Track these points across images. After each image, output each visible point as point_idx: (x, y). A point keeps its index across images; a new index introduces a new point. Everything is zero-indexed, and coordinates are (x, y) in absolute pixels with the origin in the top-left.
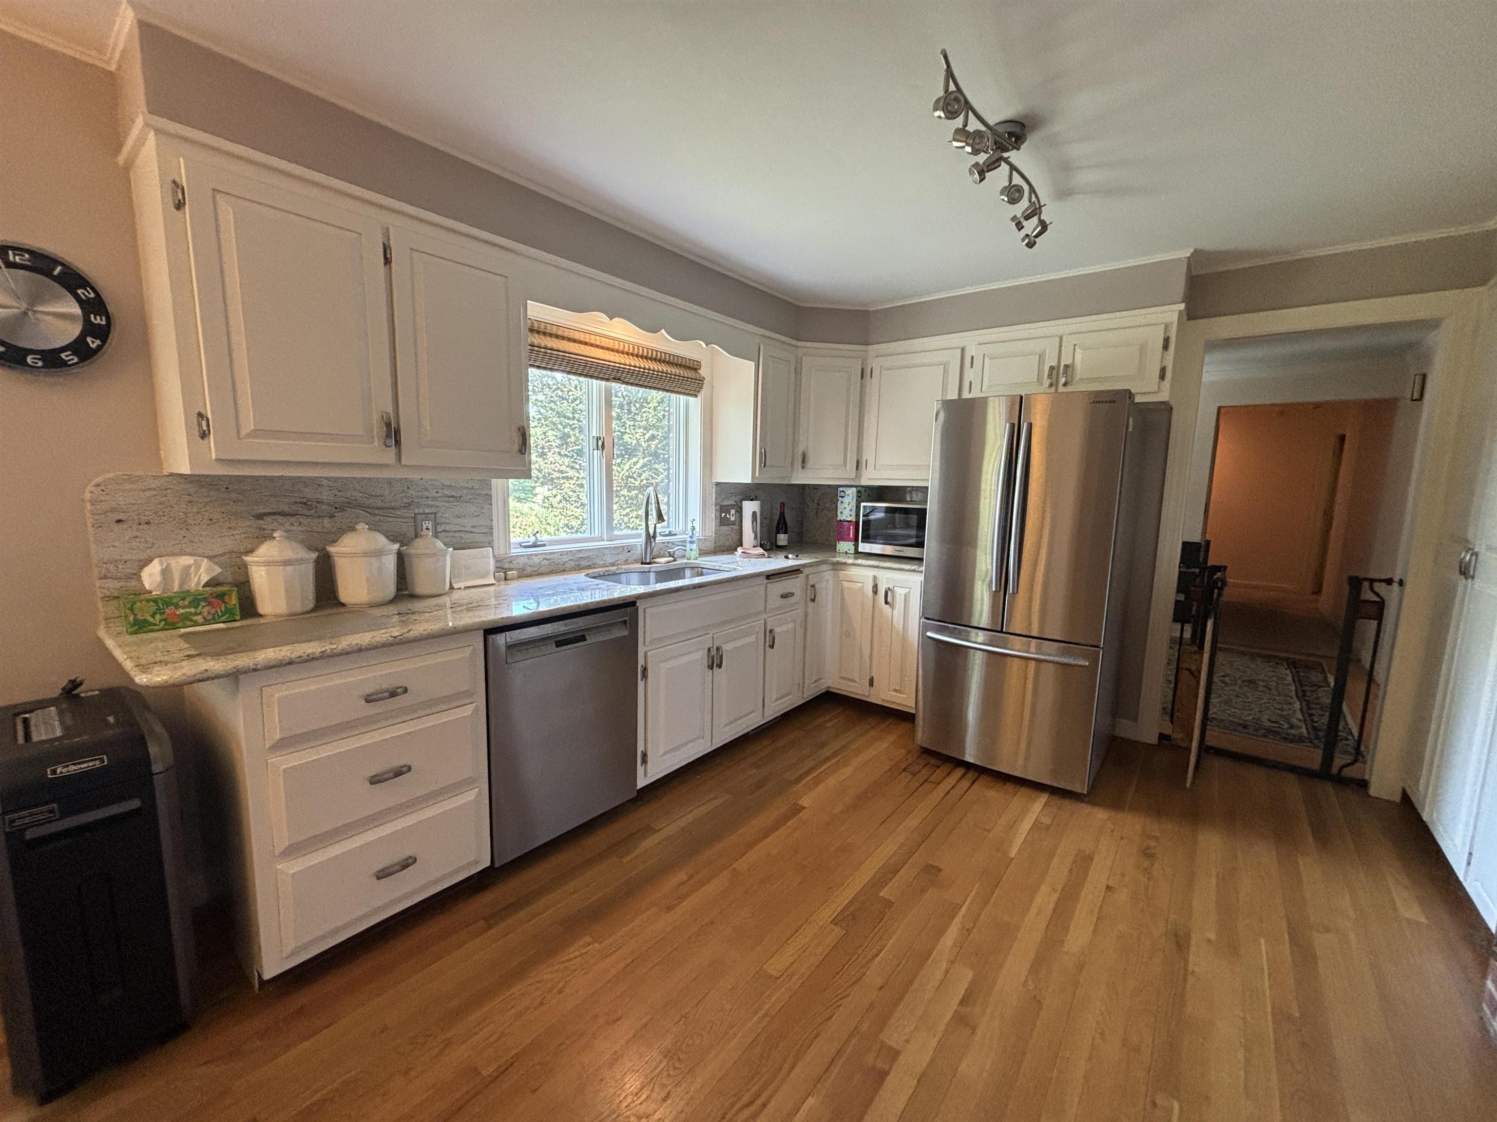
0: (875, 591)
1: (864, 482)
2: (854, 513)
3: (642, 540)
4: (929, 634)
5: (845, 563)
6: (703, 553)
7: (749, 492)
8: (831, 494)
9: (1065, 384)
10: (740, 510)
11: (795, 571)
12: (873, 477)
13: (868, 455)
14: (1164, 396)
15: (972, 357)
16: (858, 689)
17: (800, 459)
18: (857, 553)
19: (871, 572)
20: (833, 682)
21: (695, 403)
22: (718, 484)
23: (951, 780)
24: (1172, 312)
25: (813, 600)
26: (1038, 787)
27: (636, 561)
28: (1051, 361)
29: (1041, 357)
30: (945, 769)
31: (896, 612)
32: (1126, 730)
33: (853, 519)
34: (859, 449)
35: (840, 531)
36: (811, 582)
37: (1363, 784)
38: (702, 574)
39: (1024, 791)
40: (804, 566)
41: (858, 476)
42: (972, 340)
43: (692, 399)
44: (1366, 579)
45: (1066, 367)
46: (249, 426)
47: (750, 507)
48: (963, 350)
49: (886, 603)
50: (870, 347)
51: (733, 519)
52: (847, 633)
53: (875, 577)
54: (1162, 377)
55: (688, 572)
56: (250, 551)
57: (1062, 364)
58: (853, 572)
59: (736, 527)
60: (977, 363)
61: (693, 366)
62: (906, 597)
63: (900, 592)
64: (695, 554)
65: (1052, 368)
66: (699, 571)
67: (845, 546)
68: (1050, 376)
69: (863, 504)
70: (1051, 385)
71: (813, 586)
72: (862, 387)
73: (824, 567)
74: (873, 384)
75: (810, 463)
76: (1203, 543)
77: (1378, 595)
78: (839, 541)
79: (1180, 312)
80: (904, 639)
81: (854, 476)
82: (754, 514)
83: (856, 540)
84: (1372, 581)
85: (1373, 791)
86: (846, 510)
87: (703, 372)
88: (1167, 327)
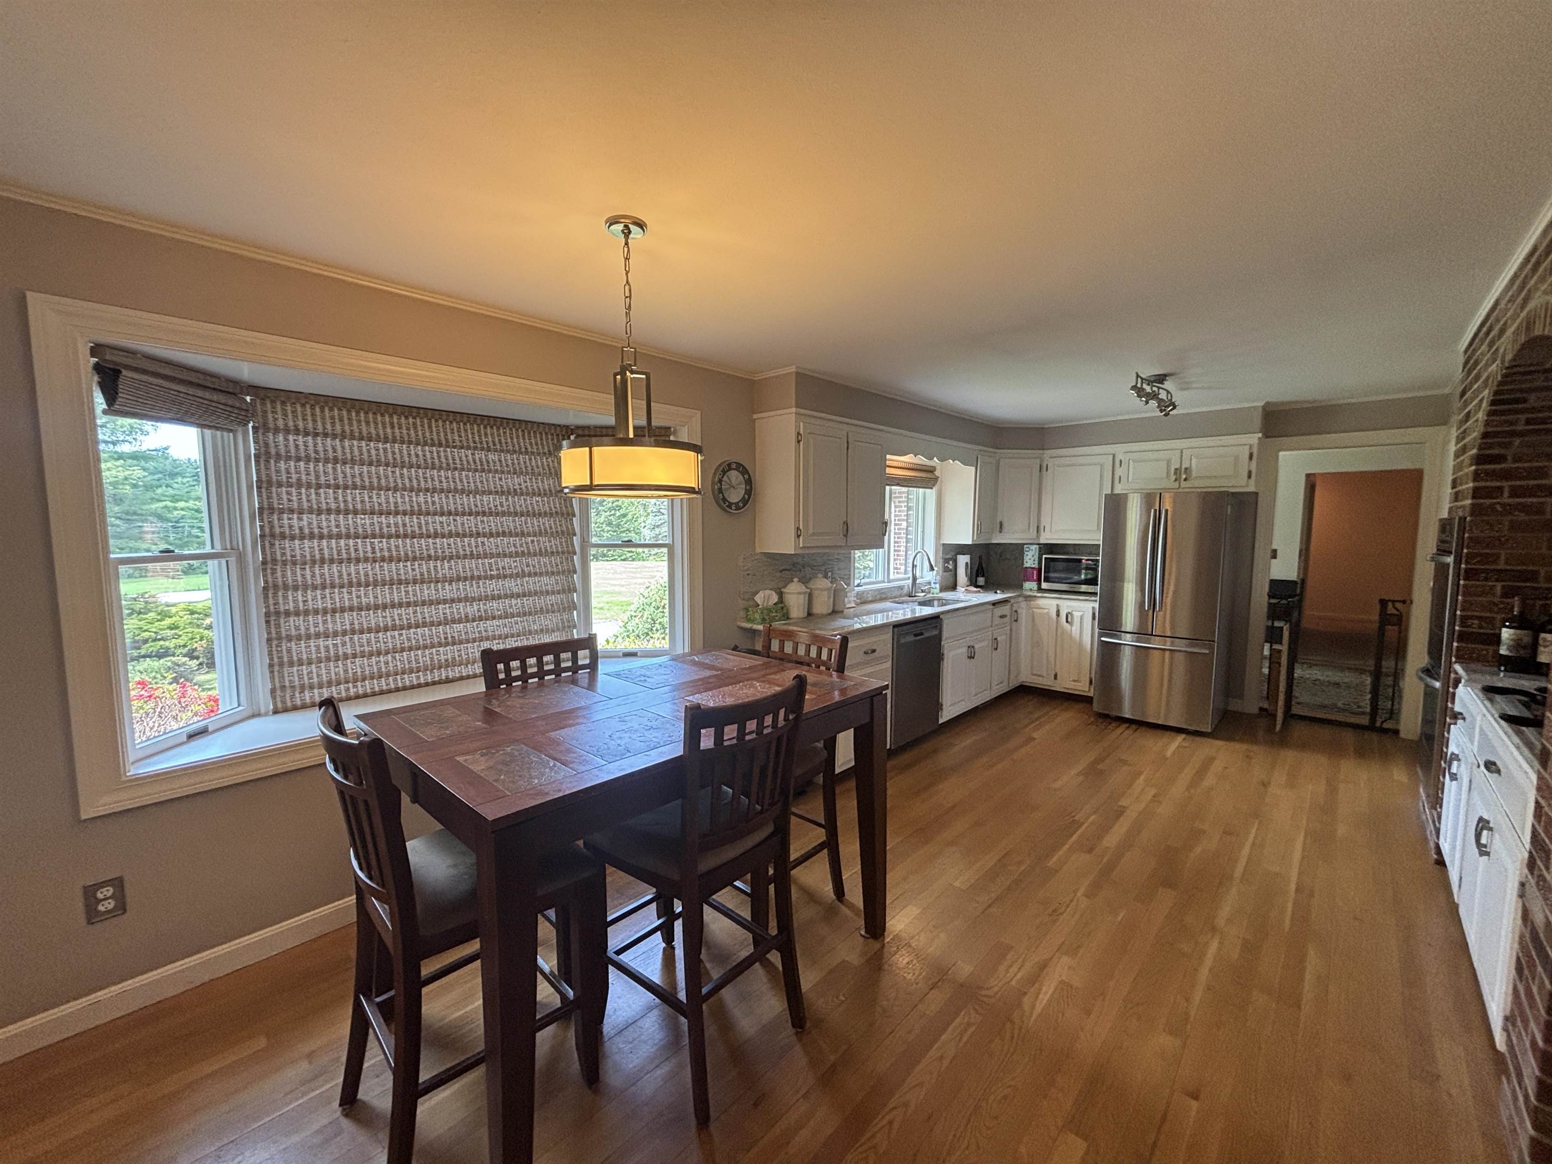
0: (1058, 615)
1: (1042, 541)
2: (1036, 562)
3: (910, 582)
4: (1103, 639)
5: (1035, 597)
6: (941, 590)
7: (962, 549)
8: (1018, 550)
9: (1185, 480)
10: (955, 562)
11: (1004, 602)
12: (1047, 538)
13: (1045, 521)
14: (1251, 489)
15: (1121, 461)
16: (1045, 682)
17: (998, 526)
18: (1040, 589)
19: (1055, 602)
20: (1026, 677)
21: (931, 494)
22: (944, 544)
23: (1119, 731)
24: (1254, 439)
25: (1016, 621)
26: (1179, 730)
27: (906, 595)
28: (1175, 465)
29: (1169, 462)
30: (1114, 724)
31: (1074, 628)
32: (1235, 705)
33: (1036, 566)
34: (1039, 521)
35: (1026, 575)
36: (1014, 609)
37: (1396, 732)
38: (945, 605)
39: (1168, 734)
40: (1010, 597)
41: (1038, 536)
42: (1119, 450)
43: (928, 490)
44: (1390, 601)
45: (1186, 469)
46: (811, 531)
47: (963, 560)
48: (1114, 456)
49: (1067, 622)
50: (1046, 451)
51: (951, 567)
52: (1037, 643)
53: (1058, 605)
54: (1249, 477)
55: (936, 603)
56: (784, 587)
57: (1183, 467)
58: (1042, 602)
59: (952, 573)
60: (1124, 465)
61: (931, 470)
62: (1082, 618)
63: (1077, 615)
64: (938, 590)
65: (1176, 469)
66: (942, 602)
67: (1030, 585)
68: (1175, 473)
69: (1044, 556)
70: (1176, 480)
71: (1016, 611)
72: (1041, 479)
73: (1021, 599)
74: (1048, 477)
75: (1005, 529)
76: (1299, 582)
77: (1397, 610)
78: (1025, 581)
79: (1259, 438)
80: (1080, 645)
81: (1035, 537)
82: (967, 563)
83: (1039, 580)
84: (1393, 602)
85: (1402, 735)
86: (1031, 559)
87: (937, 473)
88: (1251, 446)
